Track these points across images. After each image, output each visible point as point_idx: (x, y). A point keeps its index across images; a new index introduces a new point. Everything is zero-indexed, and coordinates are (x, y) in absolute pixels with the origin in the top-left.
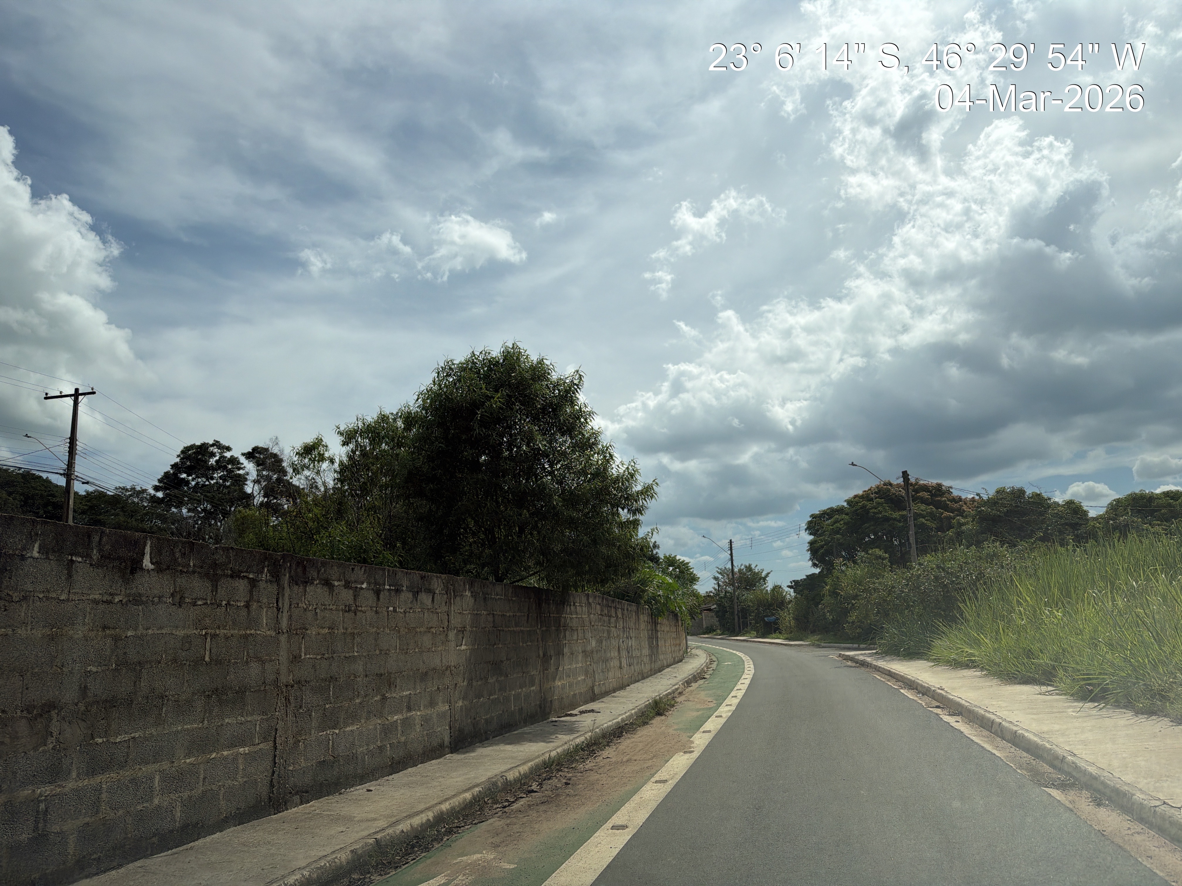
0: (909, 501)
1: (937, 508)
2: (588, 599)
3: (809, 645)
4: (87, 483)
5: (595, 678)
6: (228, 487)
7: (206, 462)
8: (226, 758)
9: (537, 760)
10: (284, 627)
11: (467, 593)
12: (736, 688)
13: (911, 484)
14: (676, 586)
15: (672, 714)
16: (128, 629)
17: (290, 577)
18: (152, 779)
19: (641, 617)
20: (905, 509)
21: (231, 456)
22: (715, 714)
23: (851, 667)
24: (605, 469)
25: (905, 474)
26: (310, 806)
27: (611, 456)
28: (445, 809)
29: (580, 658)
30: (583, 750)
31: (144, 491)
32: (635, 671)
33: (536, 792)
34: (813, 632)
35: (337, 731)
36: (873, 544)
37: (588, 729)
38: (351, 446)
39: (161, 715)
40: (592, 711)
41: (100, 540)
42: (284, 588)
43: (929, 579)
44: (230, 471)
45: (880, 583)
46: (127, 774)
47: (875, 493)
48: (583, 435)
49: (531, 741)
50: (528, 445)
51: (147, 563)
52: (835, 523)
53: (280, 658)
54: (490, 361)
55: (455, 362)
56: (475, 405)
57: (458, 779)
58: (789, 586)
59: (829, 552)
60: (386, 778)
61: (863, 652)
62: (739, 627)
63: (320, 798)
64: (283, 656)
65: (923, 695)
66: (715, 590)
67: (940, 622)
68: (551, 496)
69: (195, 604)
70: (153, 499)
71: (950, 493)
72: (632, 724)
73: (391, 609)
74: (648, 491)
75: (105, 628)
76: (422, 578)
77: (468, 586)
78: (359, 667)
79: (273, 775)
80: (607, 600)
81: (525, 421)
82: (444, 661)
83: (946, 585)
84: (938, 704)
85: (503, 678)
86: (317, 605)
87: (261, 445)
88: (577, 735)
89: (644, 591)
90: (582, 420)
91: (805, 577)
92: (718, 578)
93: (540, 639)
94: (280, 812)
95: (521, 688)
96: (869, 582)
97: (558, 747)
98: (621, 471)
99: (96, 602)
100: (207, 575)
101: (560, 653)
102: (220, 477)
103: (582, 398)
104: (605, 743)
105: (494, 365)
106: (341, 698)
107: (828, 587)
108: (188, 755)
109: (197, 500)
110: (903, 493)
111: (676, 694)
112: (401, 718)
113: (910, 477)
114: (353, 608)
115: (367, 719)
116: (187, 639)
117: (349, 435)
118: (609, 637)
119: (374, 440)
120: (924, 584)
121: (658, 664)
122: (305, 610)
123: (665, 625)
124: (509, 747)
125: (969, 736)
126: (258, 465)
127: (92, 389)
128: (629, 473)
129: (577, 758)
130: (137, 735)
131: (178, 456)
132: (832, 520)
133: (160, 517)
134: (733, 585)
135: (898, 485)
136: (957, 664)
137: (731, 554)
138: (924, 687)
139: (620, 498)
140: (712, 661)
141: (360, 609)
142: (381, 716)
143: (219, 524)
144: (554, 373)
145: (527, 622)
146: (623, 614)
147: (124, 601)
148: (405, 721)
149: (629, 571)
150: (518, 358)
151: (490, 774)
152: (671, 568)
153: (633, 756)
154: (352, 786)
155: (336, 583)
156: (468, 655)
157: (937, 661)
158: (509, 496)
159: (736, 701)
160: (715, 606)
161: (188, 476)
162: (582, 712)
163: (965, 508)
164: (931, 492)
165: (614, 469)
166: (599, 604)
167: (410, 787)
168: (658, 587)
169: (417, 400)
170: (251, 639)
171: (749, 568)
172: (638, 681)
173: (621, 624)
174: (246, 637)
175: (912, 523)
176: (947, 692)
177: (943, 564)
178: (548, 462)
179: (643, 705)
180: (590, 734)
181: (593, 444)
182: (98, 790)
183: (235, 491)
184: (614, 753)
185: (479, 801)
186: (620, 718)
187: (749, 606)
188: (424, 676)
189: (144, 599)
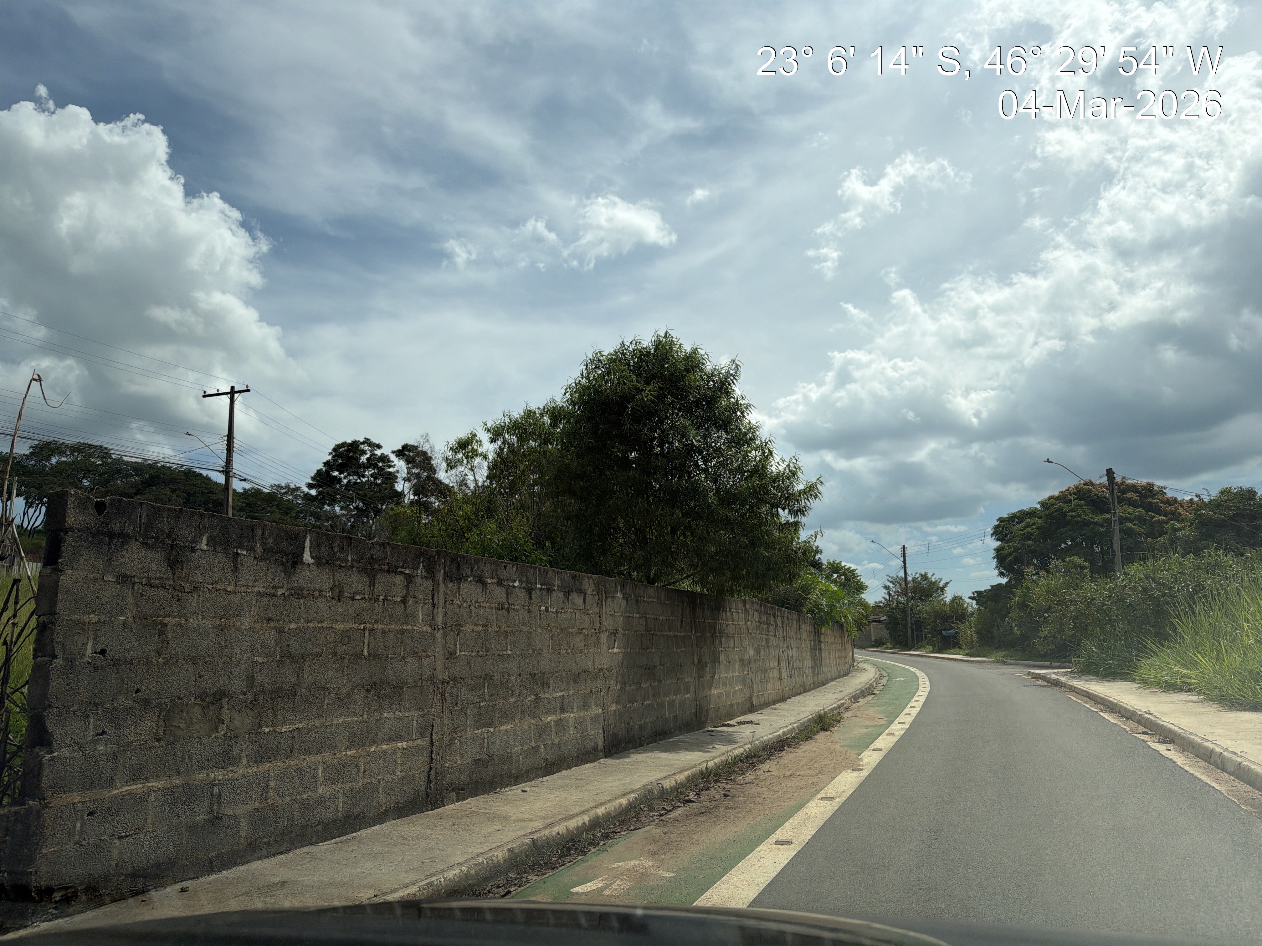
0: (1114, 503)
1: (1147, 511)
2: (745, 605)
3: (994, 662)
4: (245, 480)
5: (753, 688)
6: (379, 485)
7: (357, 459)
8: (384, 752)
9: (694, 770)
10: (439, 623)
11: (619, 595)
12: (909, 706)
13: (1117, 484)
14: (842, 594)
15: (837, 730)
16: (291, 622)
17: (445, 573)
18: (315, 769)
19: (803, 626)
20: (1108, 511)
21: (382, 454)
22: (887, 731)
23: (1042, 686)
24: (764, 467)
25: (1110, 473)
26: (467, 804)
27: (771, 452)
28: (600, 814)
29: (737, 666)
30: (741, 761)
31: (298, 489)
32: (796, 683)
33: (693, 802)
34: (998, 648)
35: (492, 730)
36: (1068, 551)
37: (747, 741)
38: (499, 443)
39: (323, 706)
40: (751, 722)
41: (263, 534)
42: (439, 584)
43: (1136, 591)
44: (380, 469)
45: (1078, 595)
46: (292, 763)
47: (1074, 493)
48: (740, 429)
49: (687, 750)
50: (680, 441)
51: (307, 557)
52: (1026, 527)
53: (437, 654)
54: (640, 351)
55: (603, 353)
56: (626, 399)
57: (613, 784)
58: (970, 598)
59: (1017, 560)
60: (540, 779)
61: (1056, 671)
62: (913, 640)
63: (476, 796)
64: (439, 651)
65: (1127, 719)
66: (886, 600)
67: (1148, 639)
68: (705, 496)
69: (353, 599)
70: (307, 496)
71: (1163, 493)
72: (794, 738)
73: (543, 608)
74: (811, 491)
75: (269, 620)
76: (574, 577)
77: (619, 588)
78: (513, 666)
79: (430, 771)
80: (765, 606)
81: (677, 415)
82: (596, 664)
83: (1156, 597)
84: (1146, 730)
85: (656, 683)
86: (471, 602)
87: (411, 442)
88: (736, 746)
89: (805, 599)
90: (739, 413)
91: (990, 588)
92: (889, 587)
93: (694, 645)
94: (437, 808)
95: (675, 694)
96: (1065, 593)
97: (716, 758)
98: (781, 468)
99: (260, 594)
100: (364, 570)
101: (716, 660)
102: (372, 475)
103: (738, 390)
104: (766, 756)
105: (644, 355)
106: (496, 696)
107: (1016, 599)
108: (349, 748)
109: (350, 498)
110: (1107, 493)
111: (842, 710)
112: (555, 719)
113: (1115, 476)
114: (506, 607)
115: (522, 718)
116: (346, 633)
117: (496, 431)
118: (768, 646)
119: (521, 436)
120: (1130, 596)
121: (821, 678)
122: (460, 607)
123: (829, 635)
124: (664, 755)
125: (1182, 766)
126: (408, 464)
127: (247, 387)
128: (790, 471)
129: (736, 769)
130: (301, 726)
131: (330, 454)
132: (1023, 524)
133: (313, 514)
134: (906, 595)
135: (1102, 486)
136: (1171, 687)
137: (904, 562)
138: (1129, 710)
139: (780, 498)
140: (881, 677)
141: (513, 607)
142: (535, 717)
143: (371, 522)
144: (708, 363)
145: (681, 627)
146: (783, 622)
147: (286, 594)
148: (559, 722)
149: (790, 576)
150: (671, 349)
151: (645, 781)
152: (835, 576)
153: (797, 771)
154: (508, 786)
155: (489, 581)
156: (620, 658)
157: (1145, 683)
158: (660, 494)
159: (909, 719)
160: (885, 618)
161: (340, 474)
162: (739, 723)
163: (1181, 510)
164: (1140, 493)
165: (774, 466)
166: (757, 611)
167: (565, 790)
168: (822, 595)
169: (565, 394)
170: (407, 634)
171: (925, 577)
172: (800, 694)
173: (780, 633)
174: (403, 632)
175: (1117, 528)
176: (1156, 717)
177: (1154, 574)
178: (702, 458)
179: (806, 719)
180: (749, 746)
181: (751, 439)
182: (266, 777)
183: (386, 489)
184: (775, 767)
185: (635, 807)
186: (781, 731)
187: (924, 618)
188: (577, 678)
189: (305, 592)
